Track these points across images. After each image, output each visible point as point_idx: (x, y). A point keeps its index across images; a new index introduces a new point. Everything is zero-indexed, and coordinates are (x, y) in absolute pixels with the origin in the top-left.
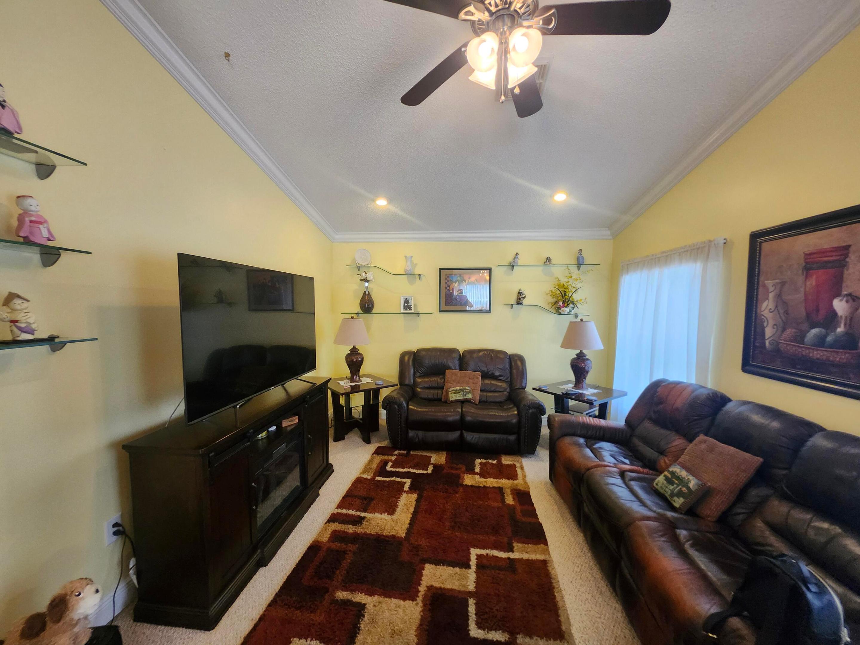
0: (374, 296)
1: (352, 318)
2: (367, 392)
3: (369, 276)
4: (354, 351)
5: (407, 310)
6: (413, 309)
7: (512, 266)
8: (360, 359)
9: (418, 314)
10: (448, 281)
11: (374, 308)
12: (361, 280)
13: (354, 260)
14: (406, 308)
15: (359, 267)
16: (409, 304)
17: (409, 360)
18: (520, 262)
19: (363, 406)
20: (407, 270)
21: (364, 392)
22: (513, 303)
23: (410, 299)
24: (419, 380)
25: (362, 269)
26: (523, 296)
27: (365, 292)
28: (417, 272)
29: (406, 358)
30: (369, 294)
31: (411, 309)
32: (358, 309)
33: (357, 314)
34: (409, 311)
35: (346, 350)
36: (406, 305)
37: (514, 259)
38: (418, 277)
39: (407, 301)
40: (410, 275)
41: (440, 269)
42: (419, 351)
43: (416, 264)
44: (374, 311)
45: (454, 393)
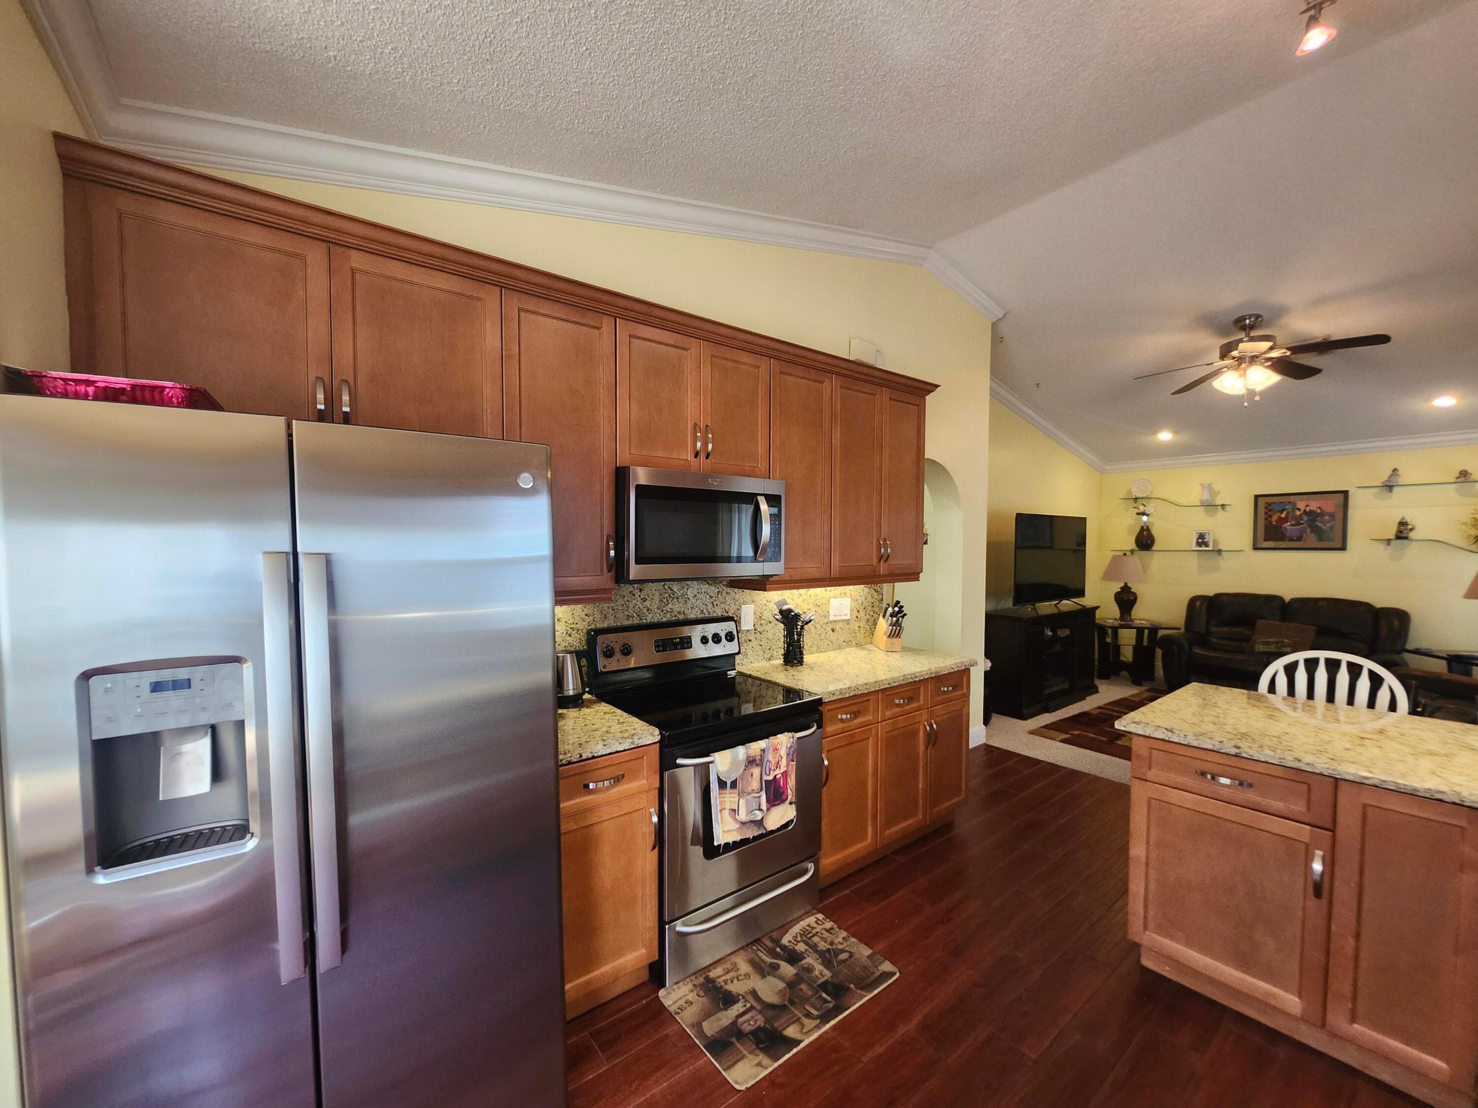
0: (1155, 532)
1: (1125, 554)
2: (1140, 631)
3: (1149, 509)
4: (1126, 589)
5: (1201, 547)
6: (1211, 544)
7: (1389, 487)
8: (1132, 598)
9: (1219, 552)
10: (1270, 510)
11: (1155, 545)
12: (1138, 514)
13: (1130, 492)
14: (1199, 544)
15: (1136, 499)
16: (1205, 540)
17: (1201, 606)
18: (1402, 481)
19: (1133, 646)
20: (1203, 501)
21: (1135, 630)
22: (1390, 538)
23: (1207, 534)
24: (1214, 629)
25: (1139, 501)
26: (1409, 527)
27: (1142, 527)
28: (1219, 502)
29: (1198, 603)
30: (1148, 529)
31: (1207, 546)
32: (1133, 546)
33: (1132, 551)
34: (1204, 548)
35: (1117, 587)
36: (1200, 541)
37: (1390, 476)
38: (1220, 507)
39: (1201, 536)
40: (1210, 506)
41: (1257, 497)
42: (1217, 595)
43: (1219, 492)
44: (1154, 548)
45: (1264, 644)
